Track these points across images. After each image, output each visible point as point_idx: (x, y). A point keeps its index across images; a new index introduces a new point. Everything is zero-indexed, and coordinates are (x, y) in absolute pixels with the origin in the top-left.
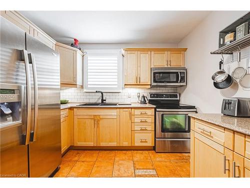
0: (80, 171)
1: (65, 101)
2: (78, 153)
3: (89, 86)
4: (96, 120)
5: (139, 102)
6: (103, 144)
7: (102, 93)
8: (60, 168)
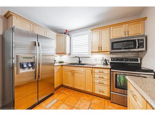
0: (61, 98)
1: (62, 61)
2: (64, 89)
3: (73, 54)
4: (73, 73)
5: (102, 63)
6: (76, 87)
7: (79, 58)
8: (54, 94)
